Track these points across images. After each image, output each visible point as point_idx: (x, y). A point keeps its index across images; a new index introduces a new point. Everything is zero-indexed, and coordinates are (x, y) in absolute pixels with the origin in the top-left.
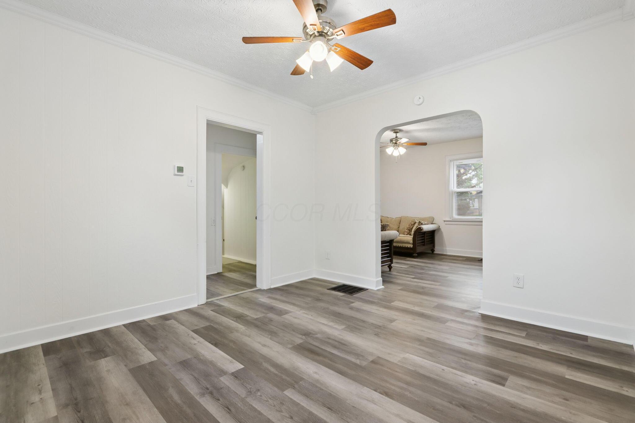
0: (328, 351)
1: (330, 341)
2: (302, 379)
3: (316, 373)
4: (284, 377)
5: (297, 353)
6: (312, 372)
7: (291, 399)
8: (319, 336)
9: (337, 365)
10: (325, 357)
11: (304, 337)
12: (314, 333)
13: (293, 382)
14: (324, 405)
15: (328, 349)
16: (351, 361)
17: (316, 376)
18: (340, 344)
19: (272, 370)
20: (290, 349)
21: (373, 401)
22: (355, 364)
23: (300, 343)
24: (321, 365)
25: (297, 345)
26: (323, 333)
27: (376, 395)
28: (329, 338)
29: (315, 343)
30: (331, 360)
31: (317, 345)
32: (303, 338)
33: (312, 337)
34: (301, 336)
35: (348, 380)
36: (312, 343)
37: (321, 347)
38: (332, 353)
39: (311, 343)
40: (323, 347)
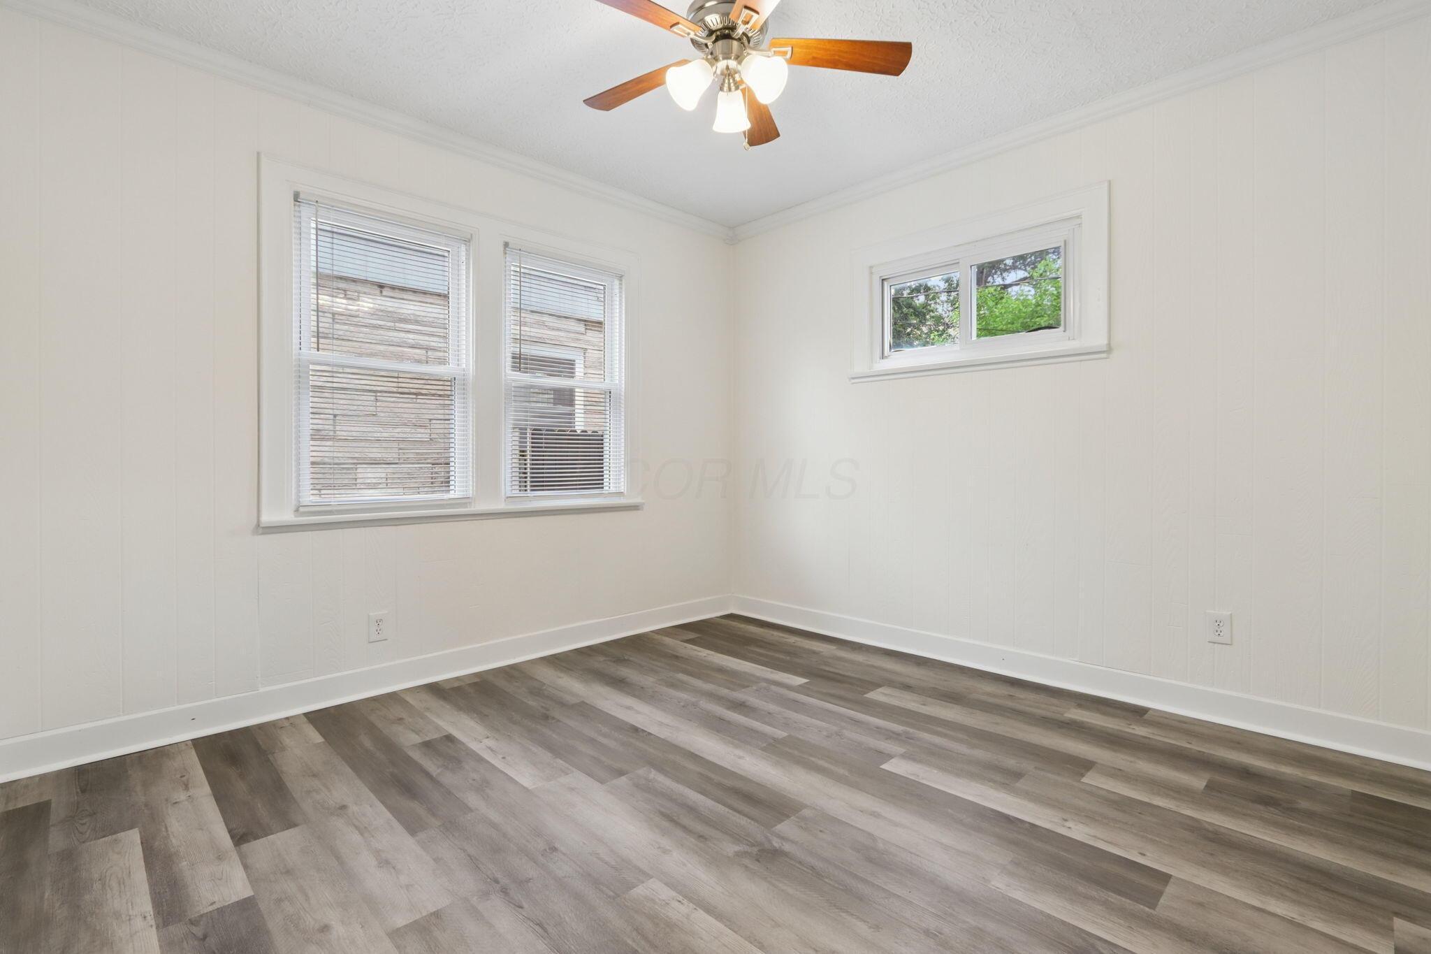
0: (712, 799)
1: (700, 828)
2: (763, 749)
3: (740, 758)
4: (796, 753)
5: (785, 794)
6: (748, 759)
7: (774, 727)
8: (731, 848)
9: (698, 769)
10: (720, 786)
11: (776, 843)
12: (746, 861)
13: (778, 746)
14: (729, 722)
15: (710, 803)
16: (666, 775)
17: (739, 752)
18: (676, 818)
19: (821, 763)
20: (806, 806)
21: (661, 724)
22: (661, 770)
23: (783, 821)
24: (730, 770)
25: (788, 817)
26: (715, 861)
27: (653, 730)
28: (701, 837)
29: (743, 821)
30: (708, 779)
31: (738, 815)
32: (779, 841)
33: (753, 845)
34: (787, 847)
35: (687, 747)
36: (749, 821)
37: (727, 810)
38: (701, 793)
39: (753, 822)
40: (721, 808)
